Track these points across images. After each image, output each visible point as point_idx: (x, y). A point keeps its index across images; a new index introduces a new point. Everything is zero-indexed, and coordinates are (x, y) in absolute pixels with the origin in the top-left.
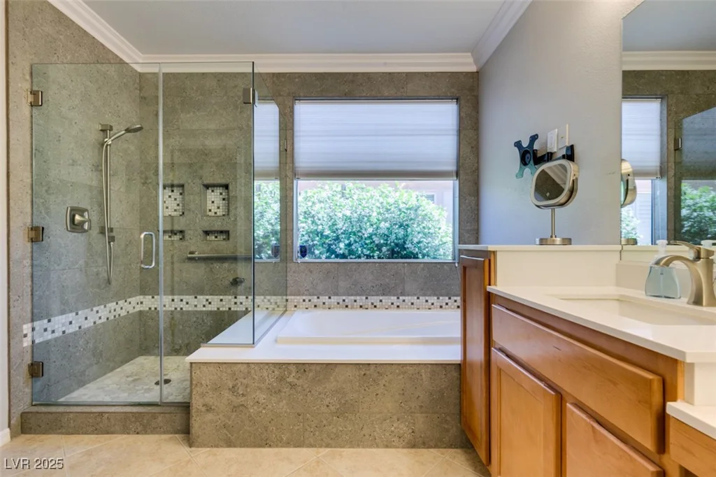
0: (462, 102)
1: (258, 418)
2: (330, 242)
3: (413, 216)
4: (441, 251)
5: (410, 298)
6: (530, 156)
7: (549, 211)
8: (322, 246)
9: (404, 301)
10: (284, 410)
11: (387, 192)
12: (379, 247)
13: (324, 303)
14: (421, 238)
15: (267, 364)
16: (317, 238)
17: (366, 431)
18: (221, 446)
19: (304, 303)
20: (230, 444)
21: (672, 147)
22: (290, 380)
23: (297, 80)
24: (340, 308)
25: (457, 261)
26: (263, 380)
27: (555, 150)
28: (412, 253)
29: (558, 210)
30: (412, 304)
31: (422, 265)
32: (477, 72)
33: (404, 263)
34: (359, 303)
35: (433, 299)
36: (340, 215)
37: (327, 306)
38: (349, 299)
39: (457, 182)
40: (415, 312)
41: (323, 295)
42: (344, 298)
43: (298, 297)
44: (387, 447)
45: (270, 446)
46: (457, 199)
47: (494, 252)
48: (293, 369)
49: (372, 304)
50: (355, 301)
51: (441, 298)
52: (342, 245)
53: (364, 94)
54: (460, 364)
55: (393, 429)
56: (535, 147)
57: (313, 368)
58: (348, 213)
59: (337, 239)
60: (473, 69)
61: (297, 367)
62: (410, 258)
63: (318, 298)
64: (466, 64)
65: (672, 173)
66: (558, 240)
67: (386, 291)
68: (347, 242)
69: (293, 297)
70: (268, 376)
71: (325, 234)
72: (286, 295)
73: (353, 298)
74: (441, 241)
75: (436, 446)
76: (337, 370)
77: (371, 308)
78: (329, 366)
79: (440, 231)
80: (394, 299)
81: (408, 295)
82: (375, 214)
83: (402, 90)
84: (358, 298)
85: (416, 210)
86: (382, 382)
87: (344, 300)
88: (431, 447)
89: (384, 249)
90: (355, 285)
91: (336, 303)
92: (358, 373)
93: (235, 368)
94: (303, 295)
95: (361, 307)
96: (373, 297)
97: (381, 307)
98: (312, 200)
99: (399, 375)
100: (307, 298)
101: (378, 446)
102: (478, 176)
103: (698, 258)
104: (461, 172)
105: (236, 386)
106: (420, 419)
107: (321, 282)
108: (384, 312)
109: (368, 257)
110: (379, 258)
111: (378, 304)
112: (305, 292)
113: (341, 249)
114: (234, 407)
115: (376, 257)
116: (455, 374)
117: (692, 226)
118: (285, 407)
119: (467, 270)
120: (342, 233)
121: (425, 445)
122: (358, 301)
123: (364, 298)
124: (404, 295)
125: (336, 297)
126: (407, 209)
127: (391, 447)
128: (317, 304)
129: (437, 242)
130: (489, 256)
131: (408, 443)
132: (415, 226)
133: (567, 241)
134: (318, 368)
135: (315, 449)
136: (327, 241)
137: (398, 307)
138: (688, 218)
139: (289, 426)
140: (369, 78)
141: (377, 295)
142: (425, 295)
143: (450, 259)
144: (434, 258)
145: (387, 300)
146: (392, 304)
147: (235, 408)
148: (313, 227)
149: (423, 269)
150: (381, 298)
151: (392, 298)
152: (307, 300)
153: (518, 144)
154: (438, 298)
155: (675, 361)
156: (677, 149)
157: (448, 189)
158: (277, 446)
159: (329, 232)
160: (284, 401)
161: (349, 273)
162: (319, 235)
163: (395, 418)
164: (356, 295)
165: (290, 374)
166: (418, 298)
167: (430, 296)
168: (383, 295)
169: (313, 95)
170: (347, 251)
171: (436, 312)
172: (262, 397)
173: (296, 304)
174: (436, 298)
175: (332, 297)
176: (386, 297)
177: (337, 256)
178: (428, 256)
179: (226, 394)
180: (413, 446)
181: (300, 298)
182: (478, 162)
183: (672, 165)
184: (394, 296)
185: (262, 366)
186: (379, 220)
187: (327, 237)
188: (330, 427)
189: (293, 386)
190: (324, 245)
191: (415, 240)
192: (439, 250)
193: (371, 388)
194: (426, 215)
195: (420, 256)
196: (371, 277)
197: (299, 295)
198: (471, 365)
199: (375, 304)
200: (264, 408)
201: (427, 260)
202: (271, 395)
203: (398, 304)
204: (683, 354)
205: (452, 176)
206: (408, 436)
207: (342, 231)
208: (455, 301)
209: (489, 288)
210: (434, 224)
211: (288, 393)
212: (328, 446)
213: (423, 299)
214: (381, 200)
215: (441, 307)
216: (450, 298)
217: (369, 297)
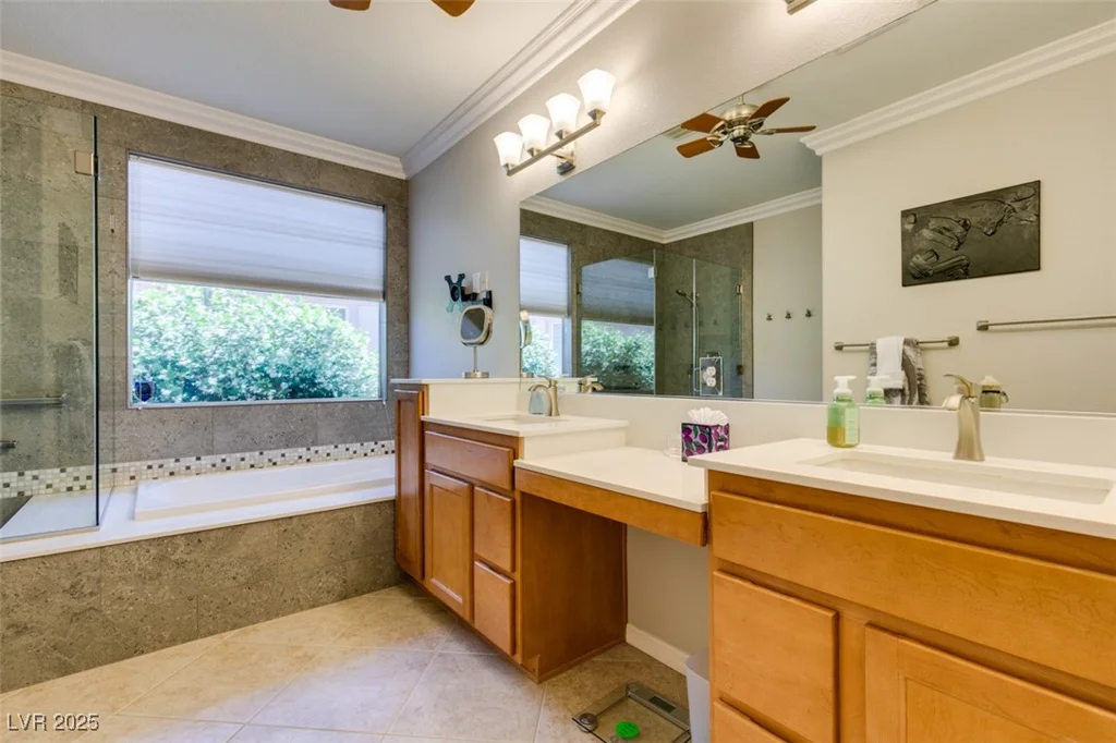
0: (390, 211)
1: (121, 620)
2: (188, 377)
3: (325, 342)
4: (364, 387)
5: (325, 447)
6: (459, 292)
7: (471, 348)
8: (175, 384)
9: (317, 452)
10: (166, 598)
11: (283, 306)
12: (276, 383)
13: (188, 468)
14: (338, 370)
15: (137, 542)
16: (164, 371)
17: (287, 596)
18: (48, 679)
19: (150, 471)
20: (65, 670)
21: (575, 290)
22: (177, 556)
23: (134, 124)
24: (216, 471)
25: (384, 398)
26: (129, 566)
27: (478, 292)
28: (323, 389)
29: (479, 348)
30: (328, 455)
31: (341, 405)
32: (407, 181)
33: (317, 403)
34: (248, 462)
35: (356, 446)
36: (207, 335)
37: (194, 472)
38: (232, 459)
39: (384, 305)
40: (332, 464)
41: (185, 456)
42: (224, 456)
43: (138, 463)
44: (314, 606)
45: (142, 652)
46: (384, 325)
47: (427, 385)
48: (181, 542)
49: (270, 460)
50: (243, 459)
51: (365, 444)
52: (212, 381)
53: (255, 173)
54: (394, 501)
55: (320, 584)
56: (463, 285)
57: (213, 535)
58: (222, 333)
59: (203, 372)
60: (402, 176)
61: (186, 538)
62: (322, 396)
63: (177, 461)
64: (393, 169)
65: (575, 313)
66: (479, 374)
67: (290, 441)
68: (222, 376)
69: (127, 464)
70: (138, 559)
71: (180, 364)
72: (114, 462)
73: (239, 455)
74: (363, 374)
75: (370, 591)
76: (247, 532)
77: (268, 466)
78: (239, 529)
79: (363, 361)
80: (302, 451)
81: (322, 444)
82: (266, 336)
83: (313, 181)
84: (247, 455)
85: (330, 334)
86: (307, 535)
87: (224, 460)
88: (364, 593)
89: (284, 385)
90: (242, 437)
91: (209, 466)
92: (276, 530)
93: (78, 559)
94: (148, 458)
95: (252, 466)
96: (270, 452)
97: (285, 464)
98: (150, 308)
99: (328, 523)
100: (155, 464)
101: (302, 609)
102: (408, 300)
103: (550, 386)
104: (389, 293)
105: (77, 583)
106: (352, 565)
107: (183, 436)
108: (287, 468)
109: (259, 396)
110: (275, 398)
111: (279, 460)
112: (153, 454)
113: (209, 387)
114: (75, 614)
115: (271, 398)
116: (389, 511)
117: (592, 361)
118: (168, 594)
119: (402, 404)
120: (212, 364)
121: (358, 592)
122: (247, 459)
123: (257, 453)
124: (316, 445)
125: (209, 457)
126: (318, 332)
127: (318, 606)
128: (176, 470)
129: (358, 375)
130: (422, 389)
131: (339, 596)
132: (328, 354)
133: (486, 375)
134: (220, 534)
135: (217, 636)
136: (183, 375)
137: (308, 460)
138: (587, 354)
139: (175, 617)
140: (263, 153)
141: (278, 448)
142: (345, 442)
143: (375, 396)
144: (356, 396)
145: (291, 453)
146: (300, 457)
147: (75, 617)
148: (156, 353)
149: (343, 410)
150: (283, 451)
151: (300, 450)
152: (155, 467)
153: (448, 279)
154: (362, 445)
155: (517, 438)
156: (578, 293)
157: (372, 312)
158: (154, 649)
159: (189, 361)
160: (166, 588)
161: (233, 421)
162: (169, 366)
163: (323, 572)
164: (243, 451)
165: (176, 548)
166: (336, 447)
167: (352, 442)
168: (287, 446)
169: (165, 154)
170: (221, 390)
171: (360, 462)
172: (126, 590)
173: (133, 474)
174: (359, 444)
175: (202, 458)
176: (291, 450)
177: (202, 398)
178: (347, 393)
179: (57, 600)
180: (345, 598)
181: (143, 465)
182: (408, 284)
183: (575, 306)
184: (302, 446)
185: (127, 547)
186: (275, 346)
187: (182, 369)
188: (238, 603)
189: (179, 564)
190: (178, 382)
191: (329, 374)
192: (360, 386)
193: (294, 545)
194: (342, 340)
195: (335, 394)
196: (268, 424)
197: (139, 459)
198: (407, 499)
199: (274, 461)
200: (132, 604)
201: (344, 398)
202: (144, 583)
203: (309, 457)
204: (518, 433)
205: (378, 297)
206: (338, 589)
207: (212, 359)
208: (383, 446)
209: (423, 418)
210: (353, 352)
211: (172, 576)
212: (235, 627)
213: (342, 447)
214: (275, 317)
215: (366, 455)
216: (376, 443)
217: (265, 452)
